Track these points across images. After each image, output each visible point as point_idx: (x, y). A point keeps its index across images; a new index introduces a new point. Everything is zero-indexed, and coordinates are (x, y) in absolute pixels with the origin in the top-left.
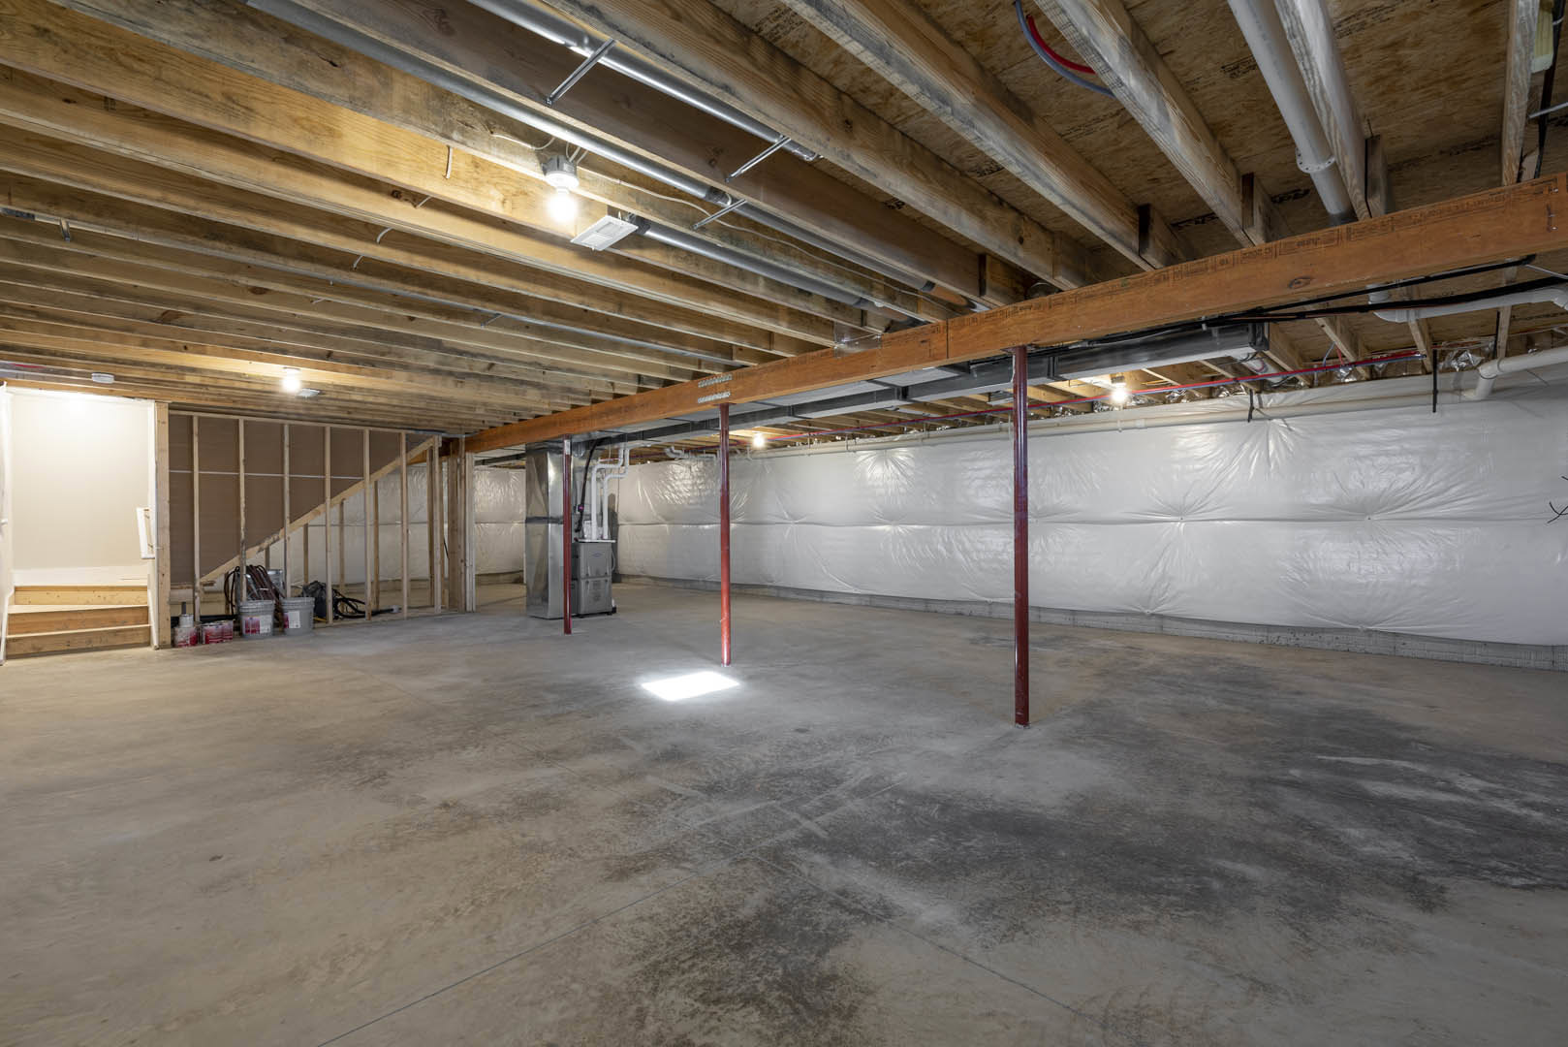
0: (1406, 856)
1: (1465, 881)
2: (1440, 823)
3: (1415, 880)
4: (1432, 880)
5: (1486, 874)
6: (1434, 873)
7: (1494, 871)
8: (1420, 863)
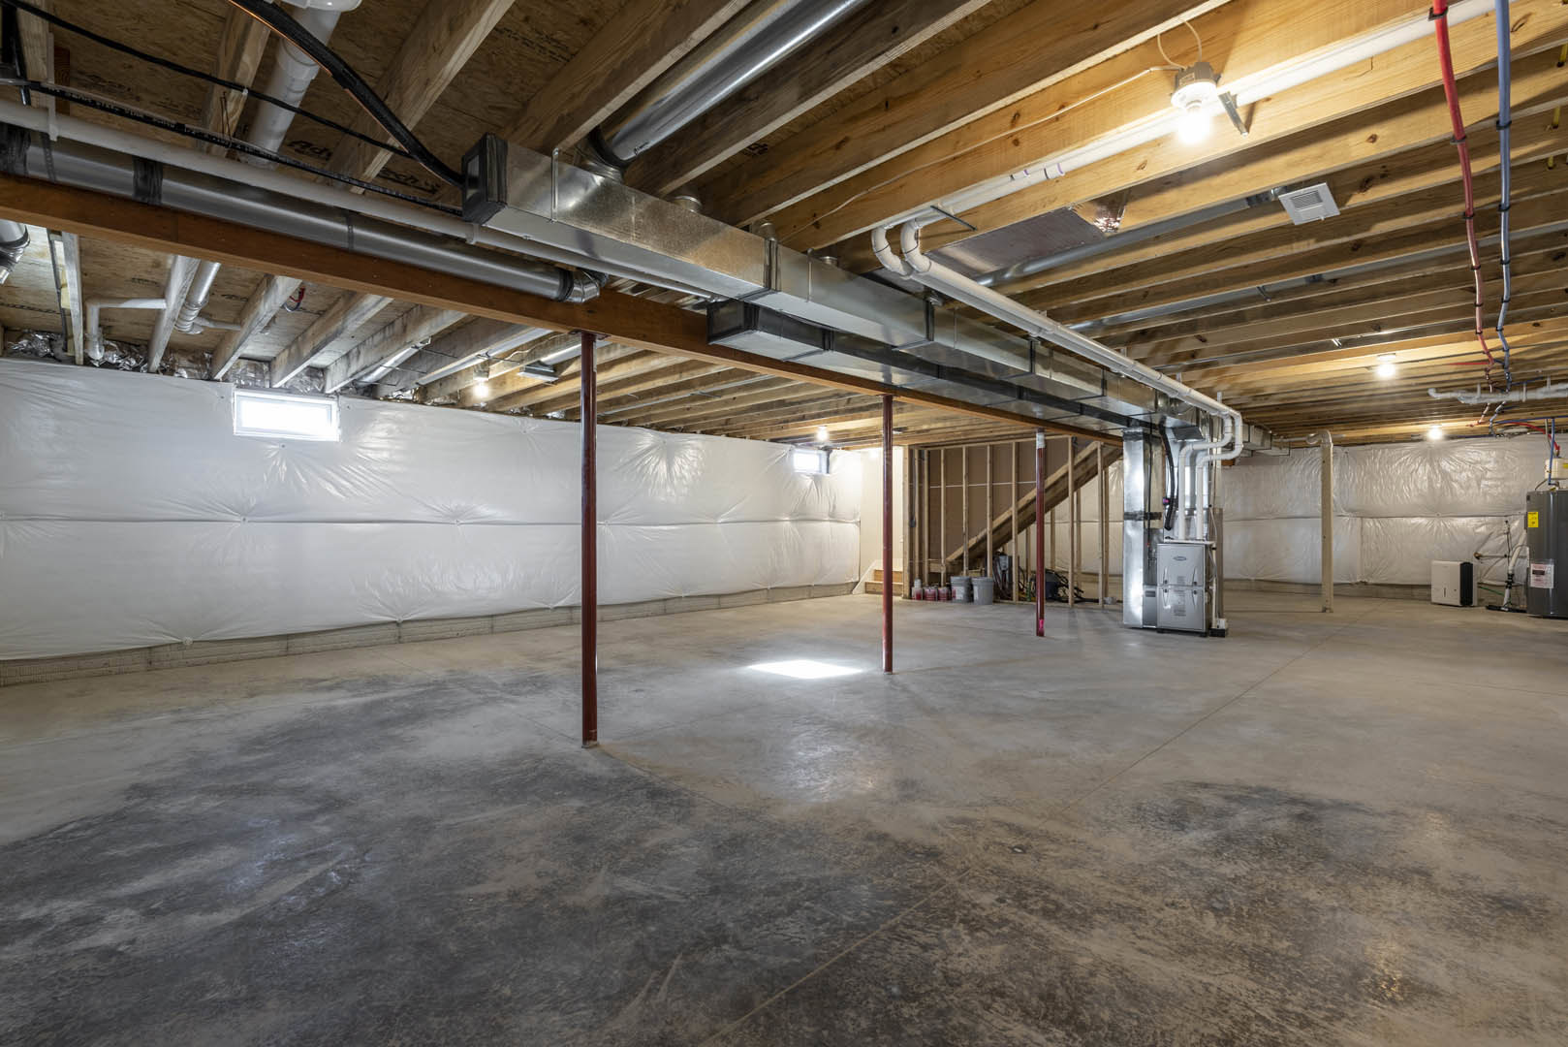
0: (162, 806)
1: (112, 810)
2: (144, 845)
3: (149, 796)
4: (137, 801)
5: (94, 822)
6: (137, 805)
7: (90, 826)
8: (150, 806)
